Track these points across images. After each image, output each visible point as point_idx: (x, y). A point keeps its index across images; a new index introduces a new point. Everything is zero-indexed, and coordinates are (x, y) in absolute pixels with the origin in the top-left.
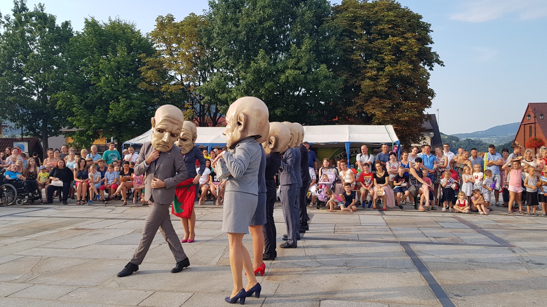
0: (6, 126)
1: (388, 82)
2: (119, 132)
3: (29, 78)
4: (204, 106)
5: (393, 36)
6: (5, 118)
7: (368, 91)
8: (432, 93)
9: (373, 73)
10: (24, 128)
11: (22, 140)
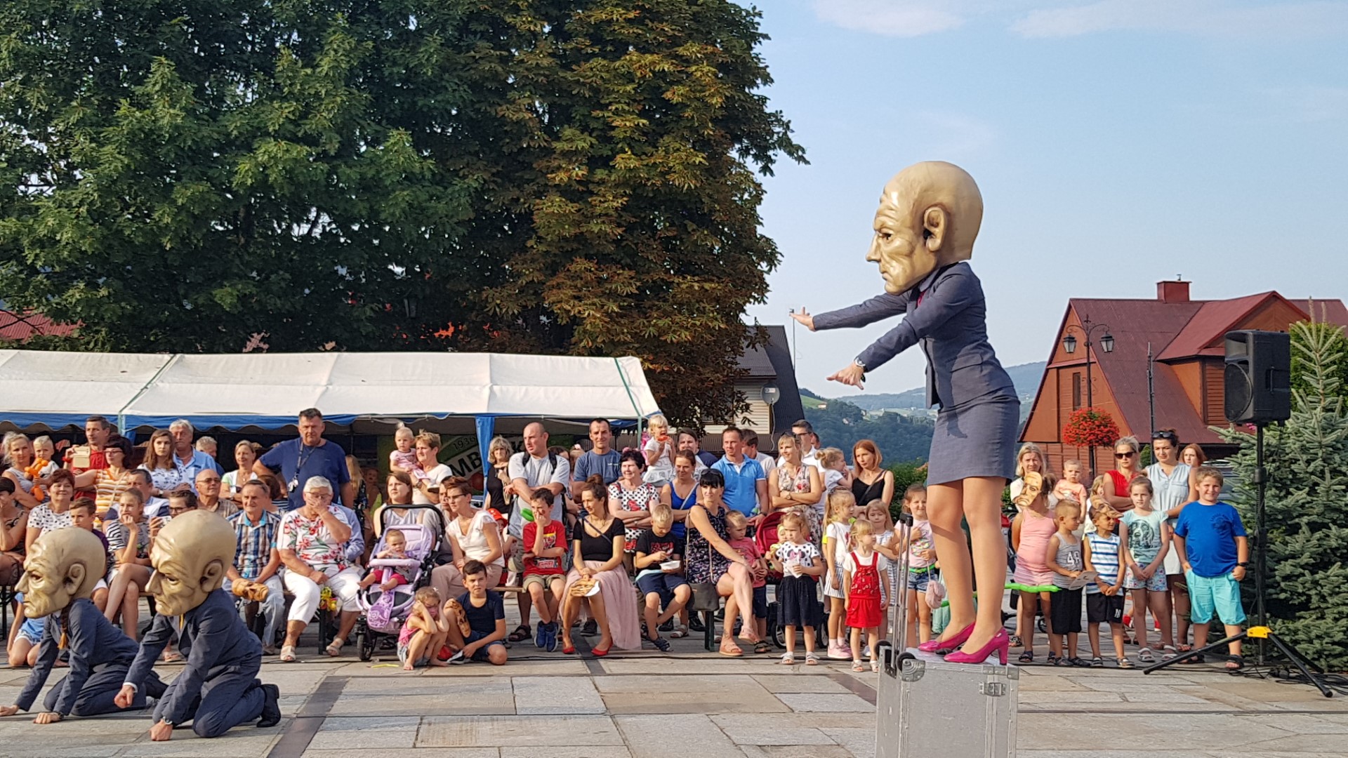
1: (625, 208)
5: (643, 49)
7: (558, 235)
8: (769, 254)
9: (574, 174)
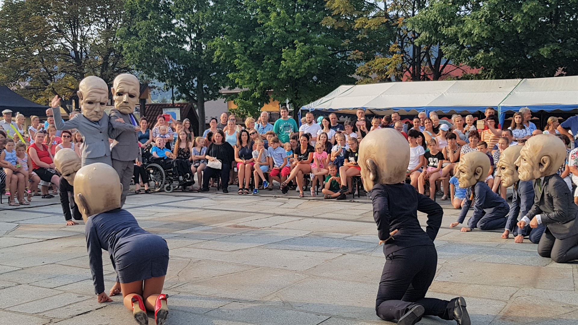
0: (154, 87)
2: (295, 92)
3: (179, 21)
4: (420, 48)
6: (152, 76)
10: (175, 90)
11: (173, 106)
